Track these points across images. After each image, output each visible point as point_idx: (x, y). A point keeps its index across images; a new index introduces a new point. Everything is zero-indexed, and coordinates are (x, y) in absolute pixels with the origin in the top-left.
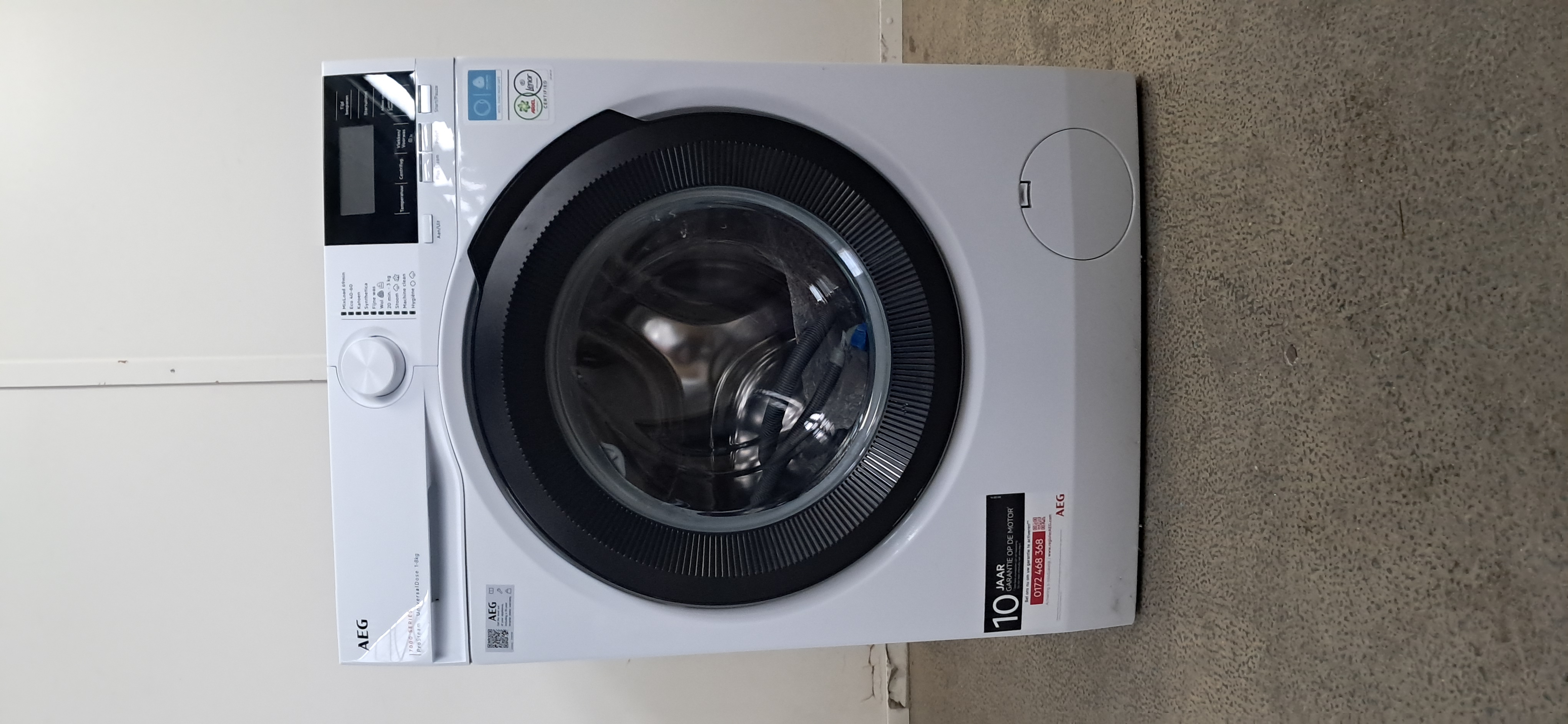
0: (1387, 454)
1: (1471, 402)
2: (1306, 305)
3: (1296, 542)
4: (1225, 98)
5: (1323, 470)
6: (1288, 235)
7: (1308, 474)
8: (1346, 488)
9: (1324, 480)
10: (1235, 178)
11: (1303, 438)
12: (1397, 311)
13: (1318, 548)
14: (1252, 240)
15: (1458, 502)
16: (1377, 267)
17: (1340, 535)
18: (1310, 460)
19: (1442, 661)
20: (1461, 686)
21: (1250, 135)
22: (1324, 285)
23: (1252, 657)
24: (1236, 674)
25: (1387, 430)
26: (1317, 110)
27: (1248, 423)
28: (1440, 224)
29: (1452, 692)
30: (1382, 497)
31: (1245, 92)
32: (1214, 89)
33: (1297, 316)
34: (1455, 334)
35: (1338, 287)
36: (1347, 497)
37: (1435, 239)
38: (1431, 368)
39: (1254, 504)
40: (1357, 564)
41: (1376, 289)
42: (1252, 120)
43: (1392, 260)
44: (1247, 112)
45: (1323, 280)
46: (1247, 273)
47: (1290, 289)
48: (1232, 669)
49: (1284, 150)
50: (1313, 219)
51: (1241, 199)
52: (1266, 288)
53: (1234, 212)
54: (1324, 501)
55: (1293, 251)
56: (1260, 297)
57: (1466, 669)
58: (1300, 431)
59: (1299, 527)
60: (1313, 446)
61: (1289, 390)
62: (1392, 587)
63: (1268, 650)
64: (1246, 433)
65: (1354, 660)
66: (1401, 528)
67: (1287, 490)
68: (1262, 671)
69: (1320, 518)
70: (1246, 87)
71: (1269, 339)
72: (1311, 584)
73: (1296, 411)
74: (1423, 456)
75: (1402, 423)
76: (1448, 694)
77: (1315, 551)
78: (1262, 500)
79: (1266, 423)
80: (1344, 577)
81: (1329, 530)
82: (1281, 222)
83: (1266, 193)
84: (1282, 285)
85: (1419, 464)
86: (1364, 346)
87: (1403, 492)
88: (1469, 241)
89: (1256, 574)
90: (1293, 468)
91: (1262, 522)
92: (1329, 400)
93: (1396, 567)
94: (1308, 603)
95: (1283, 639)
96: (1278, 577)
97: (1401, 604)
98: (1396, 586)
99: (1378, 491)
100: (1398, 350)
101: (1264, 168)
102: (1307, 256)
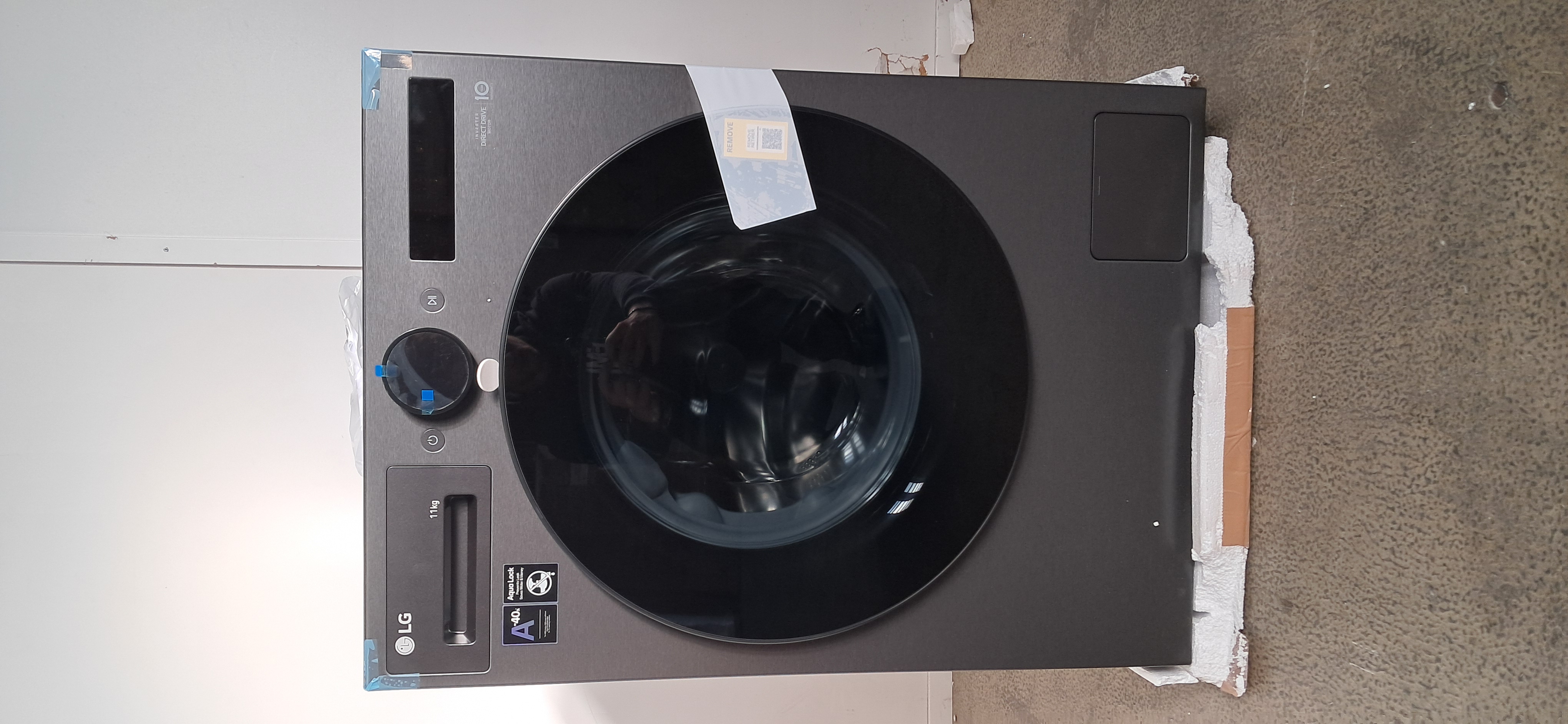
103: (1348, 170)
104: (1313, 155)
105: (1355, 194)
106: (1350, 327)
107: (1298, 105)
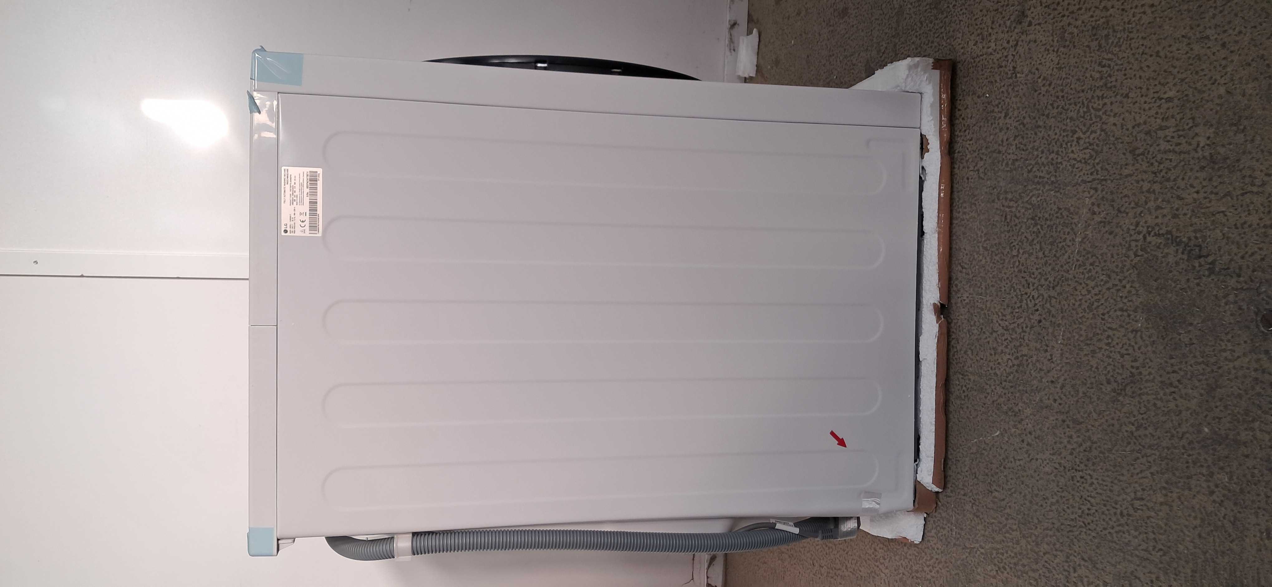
103: (1115, 332)
104: (1083, 307)
105: (1122, 356)
106: (1112, 468)
107: (1069, 258)
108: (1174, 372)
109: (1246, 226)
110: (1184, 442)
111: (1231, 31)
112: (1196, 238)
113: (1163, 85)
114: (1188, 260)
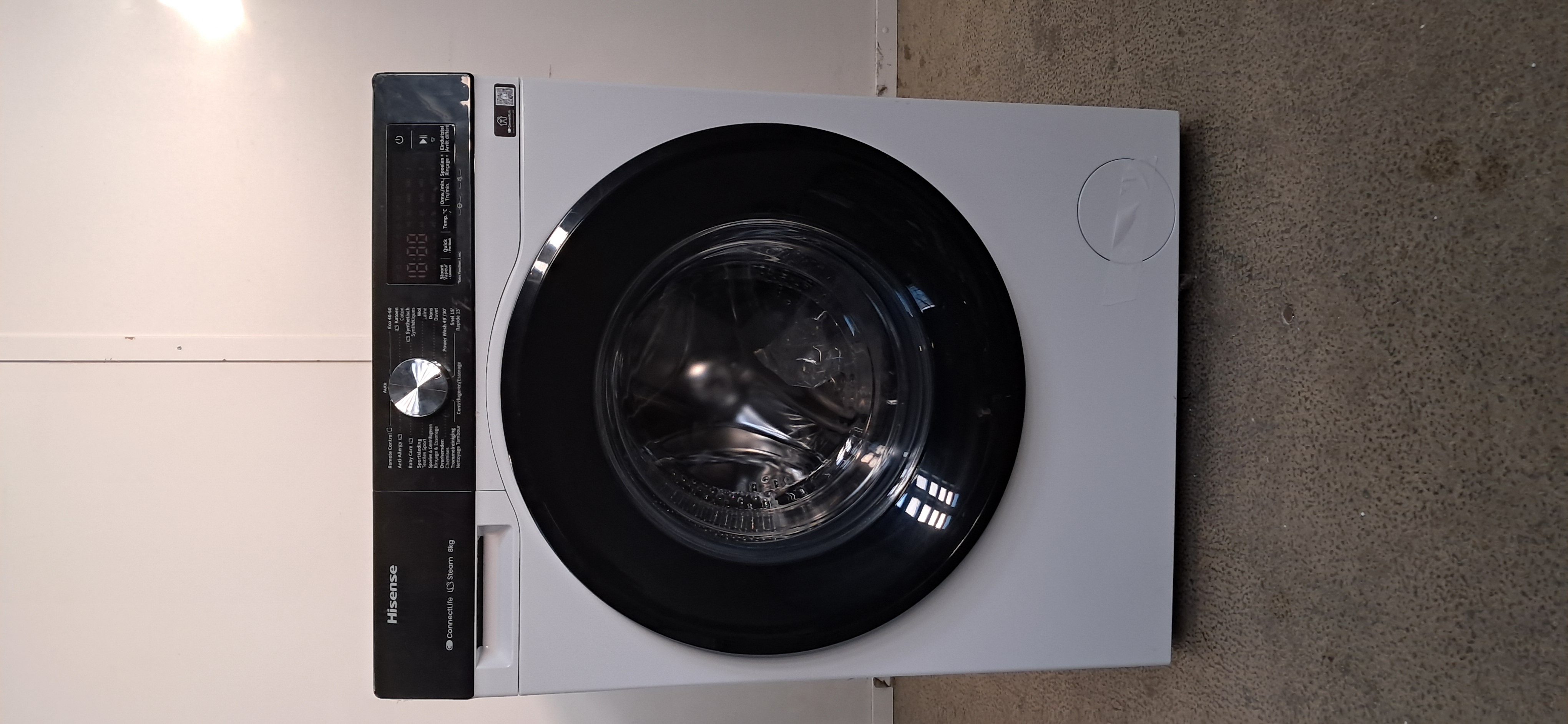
0: (1378, 395)
1: (1456, 341)
2: (1303, 268)
3: (1291, 484)
4: (1226, 86)
5: (1318, 415)
6: (1286, 207)
7: (1303, 420)
8: (1339, 430)
9: (1318, 424)
10: (1236, 158)
11: (1299, 389)
12: (1389, 267)
13: (1312, 486)
14: (1252, 214)
15: (1444, 431)
16: (1371, 229)
17: (1332, 472)
18: (1305, 407)
19: (1427, 574)
20: (1445, 594)
21: (1250, 119)
22: (1321, 248)
23: (1247, 594)
24: (1232, 611)
25: (1378, 374)
26: (1315, 93)
27: (1246, 380)
28: (1429, 187)
29: (1436, 600)
30: (1373, 435)
31: (1246, 80)
32: (1216, 79)
33: (1294, 279)
34: (1442, 283)
35: (1333, 251)
36: (1340, 437)
37: (1424, 200)
38: (1420, 316)
39: (1251, 453)
40: (1348, 498)
41: (1370, 248)
42: (1253, 105)
43: (1384, 222)
44: (1248, 99)
45: (1319, 246)
46: (1247, 244)
47: (1288, 255)
48: (1227, 607)
49: (1283, 130)
50: (1310, 190)
51: (1241, 177)
52: (1265, 256)
53: (1234, 189)
54: (1319, 443)
55: (1291, 220)
56: (1259, 264)
57: (1450, 579)
58: (1296, 382)
59: (1294, 469)
60: (1308, 394)
61: (1286, 346)
62: (1381, 514)
63: (1262, 585)
64: (1243, 389)
65: (1344, 583)
66: (1390, 460)
67: (1282, 437)
68: (1257, 605)
69: (1315, 458)
70: (1248, 75)
71: (1267, 302)
72: (1305, 520)
73: (1293, 364)
74: (1412, 393)
75: (1392, 366)
76: (1432, 603)
77: (1309, 489)
78: (1259, 449)
79: (1263, 378)
80: (1336, 510)
81: (1323, 469)
82: (1280, 195)
83: (1266, 170)
84: (1280, 252)
85: (1408, 402)
86: (1358, 301)
87: (1394, 427)
88: (1455, 200)
89: (1252, 518)
90: (1287, 416)
91: (1258, 469)
92: (1324, 352)
93: (1385, 496)
94: (1302, 537)
95: (1278, 573)
96: (1273, 517)
97: (1389, 528)
98: (1385, 512)
99: (1369, 429)
100: (1390, 302)
101: (1264, 148)
102: (1304, 224)
108: (1230, 373)
109: (1270, 233)
110: (1239, 435)
111: (1254, 65)
112: (1239, 249)
113: (1212, 117)
114: (1235, 270)
